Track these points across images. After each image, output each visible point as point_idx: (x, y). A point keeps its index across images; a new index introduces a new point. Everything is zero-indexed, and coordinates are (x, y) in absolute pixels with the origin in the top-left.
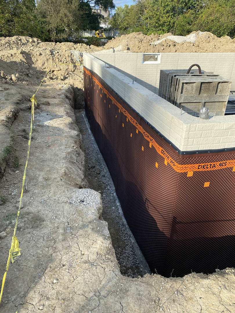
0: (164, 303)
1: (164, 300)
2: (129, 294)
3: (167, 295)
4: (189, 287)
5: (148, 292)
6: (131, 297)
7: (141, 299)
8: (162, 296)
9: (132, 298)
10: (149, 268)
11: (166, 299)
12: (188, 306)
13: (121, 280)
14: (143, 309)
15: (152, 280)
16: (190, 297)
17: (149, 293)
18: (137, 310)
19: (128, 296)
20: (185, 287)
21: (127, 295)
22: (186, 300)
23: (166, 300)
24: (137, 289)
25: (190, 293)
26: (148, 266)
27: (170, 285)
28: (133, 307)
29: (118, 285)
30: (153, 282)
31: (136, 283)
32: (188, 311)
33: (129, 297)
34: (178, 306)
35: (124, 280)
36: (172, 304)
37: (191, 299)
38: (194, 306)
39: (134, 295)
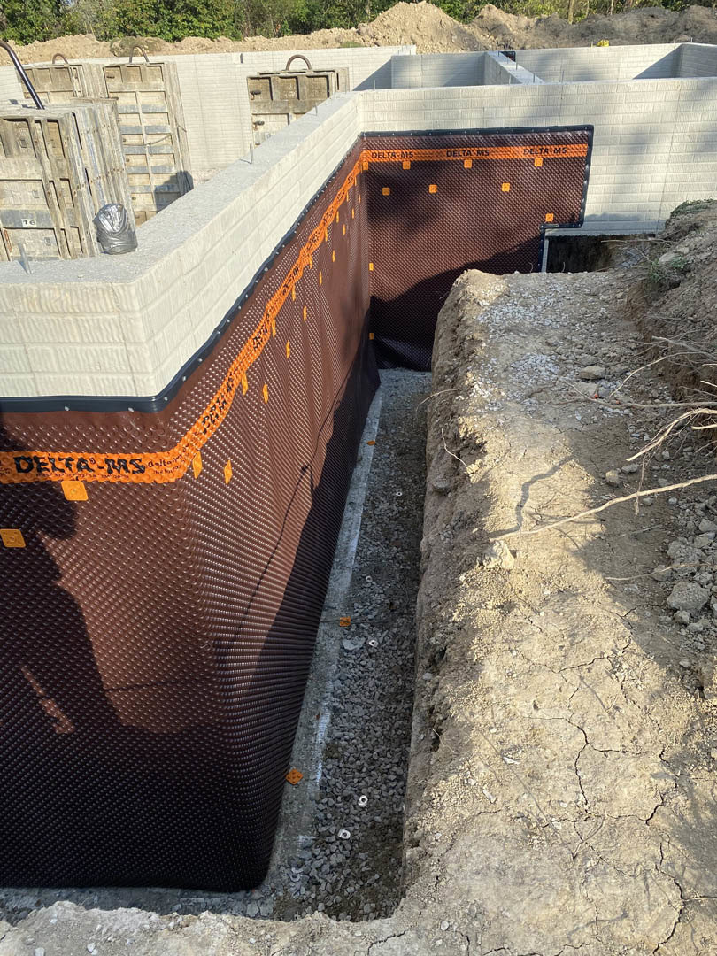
0: (538, 806)
1: (528, 804)
2: (496, 910)
3: (512, 788)
4: (495, 718)
5: (494, 841)
6: (508, 903)
7: (520, 873)
8: (513, 803)
9: (515, 902)
10: (170, 891)
11: (525, 796)
12: (555, 749)
13: (423, 924)
14: (558, 880)
15: (448, 811)
16: (529, 733)
17: (499, 840)
18: (560, 899)
19: (500, 915)
20: (494, 730)
21: (496, 919)
22: (537, 746)
23: (531, 799)
24: (478, 873)
25: (515, 725)
26: (162, 890)
27: (480, 764)
28: (546, 911)
29: (439, 942)
30: (458, 809)
31: (454, 866)
32: (569, 755)
33: (508, 914)
34: (552, 772)
35: (426, 912)
36: (546, 786)
37: (534, 730)
38: (558, 734)
39: (502, 889)
